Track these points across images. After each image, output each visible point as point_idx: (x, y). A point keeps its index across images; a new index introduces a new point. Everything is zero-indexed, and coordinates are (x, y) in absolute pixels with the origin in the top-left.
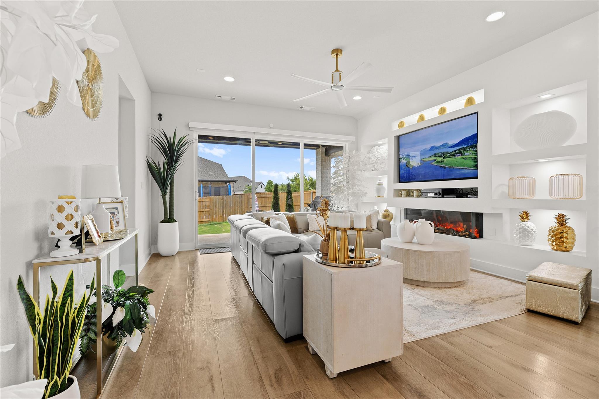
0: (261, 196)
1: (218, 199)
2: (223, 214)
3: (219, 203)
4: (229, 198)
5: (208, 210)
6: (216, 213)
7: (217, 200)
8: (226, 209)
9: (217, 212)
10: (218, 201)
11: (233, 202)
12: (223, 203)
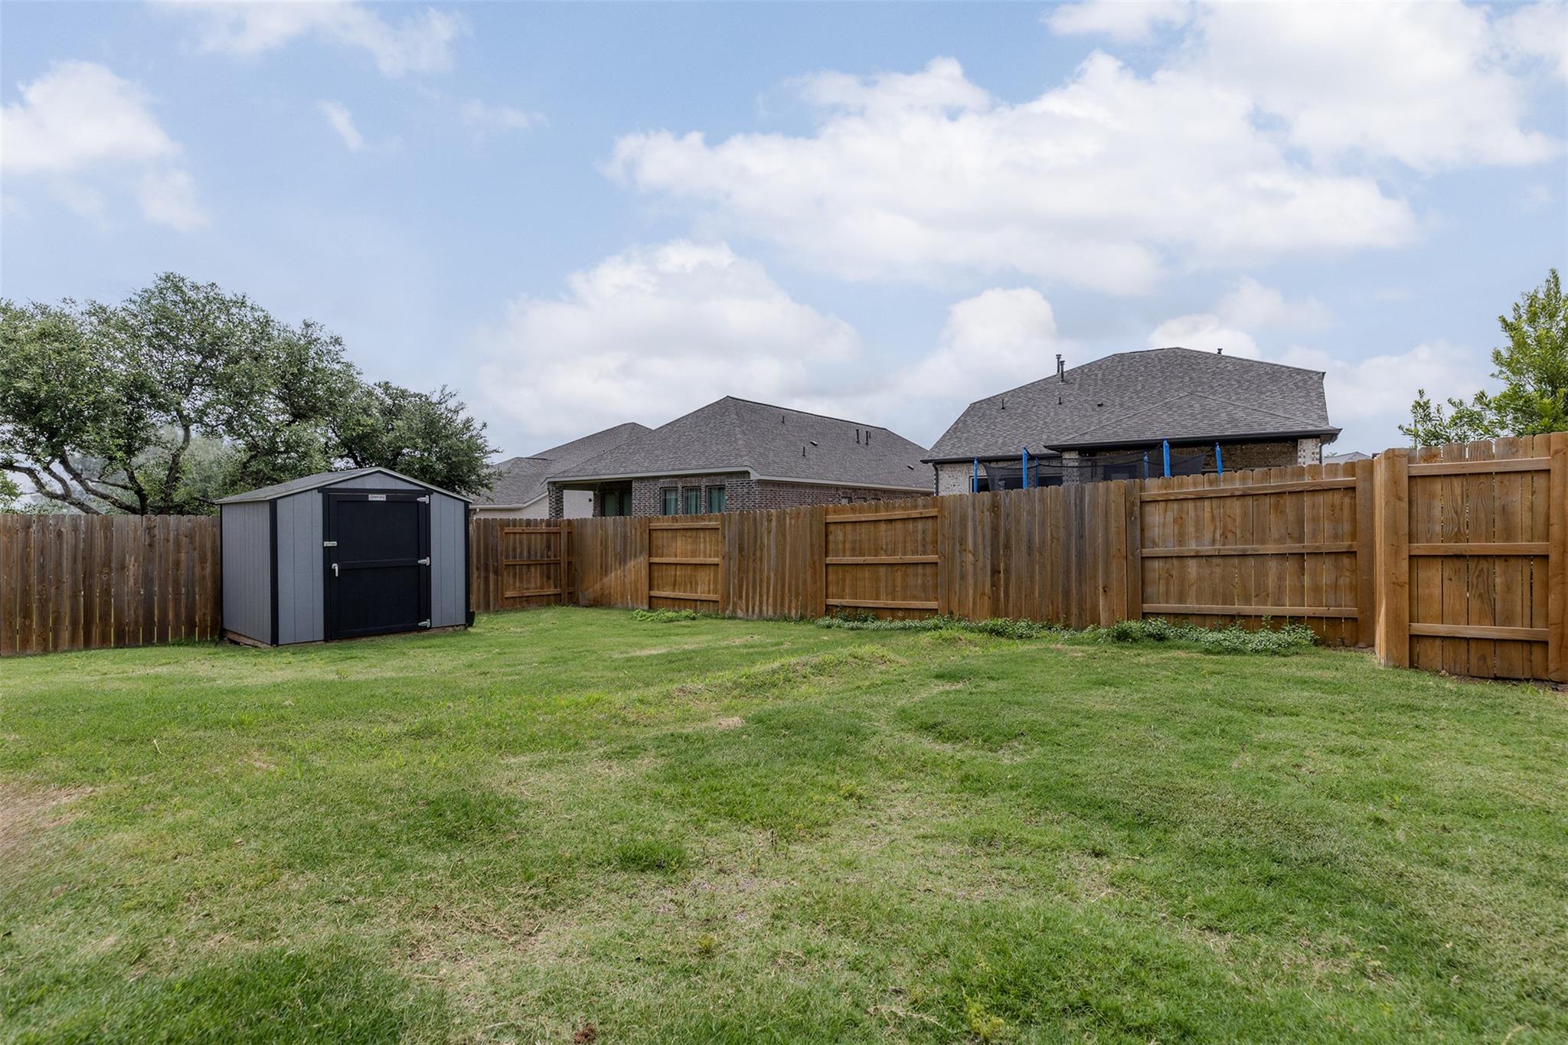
0: (1222, 487)
1: (974, 509)
2: (994, 584)
3: (979, 529)
4: (1024, 499)
5: (933, 558)
6: (963, 577)
7: (970, 511)
8: (1008, 557)
9: (970, 569)
10: (974, 521)
11: (1043, 523)
12: (995, 529)
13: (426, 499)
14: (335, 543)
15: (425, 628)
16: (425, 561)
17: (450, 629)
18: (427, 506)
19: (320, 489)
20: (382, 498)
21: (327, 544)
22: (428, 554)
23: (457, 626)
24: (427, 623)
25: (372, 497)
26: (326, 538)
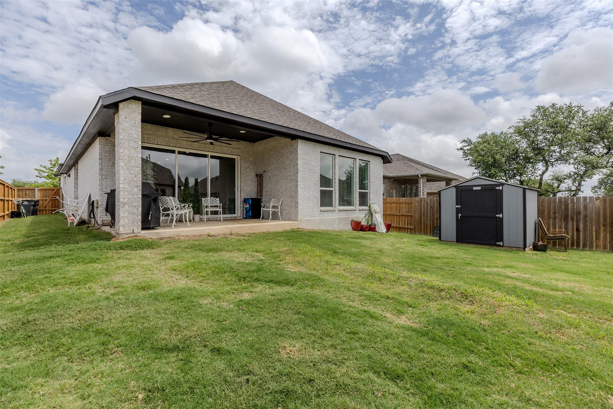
13: (501, 188)
14: (460, 206)
15: (499, 246)
16: (501, 216)
17: (515, 249)
18: (501, 192)
19: (455, 186)
20: (479, 188)
21: (457, 206)
22: (501, 212)
23: (519, 248)
24: (501, 243)
25: (475, 188)
26: (457, 204)
